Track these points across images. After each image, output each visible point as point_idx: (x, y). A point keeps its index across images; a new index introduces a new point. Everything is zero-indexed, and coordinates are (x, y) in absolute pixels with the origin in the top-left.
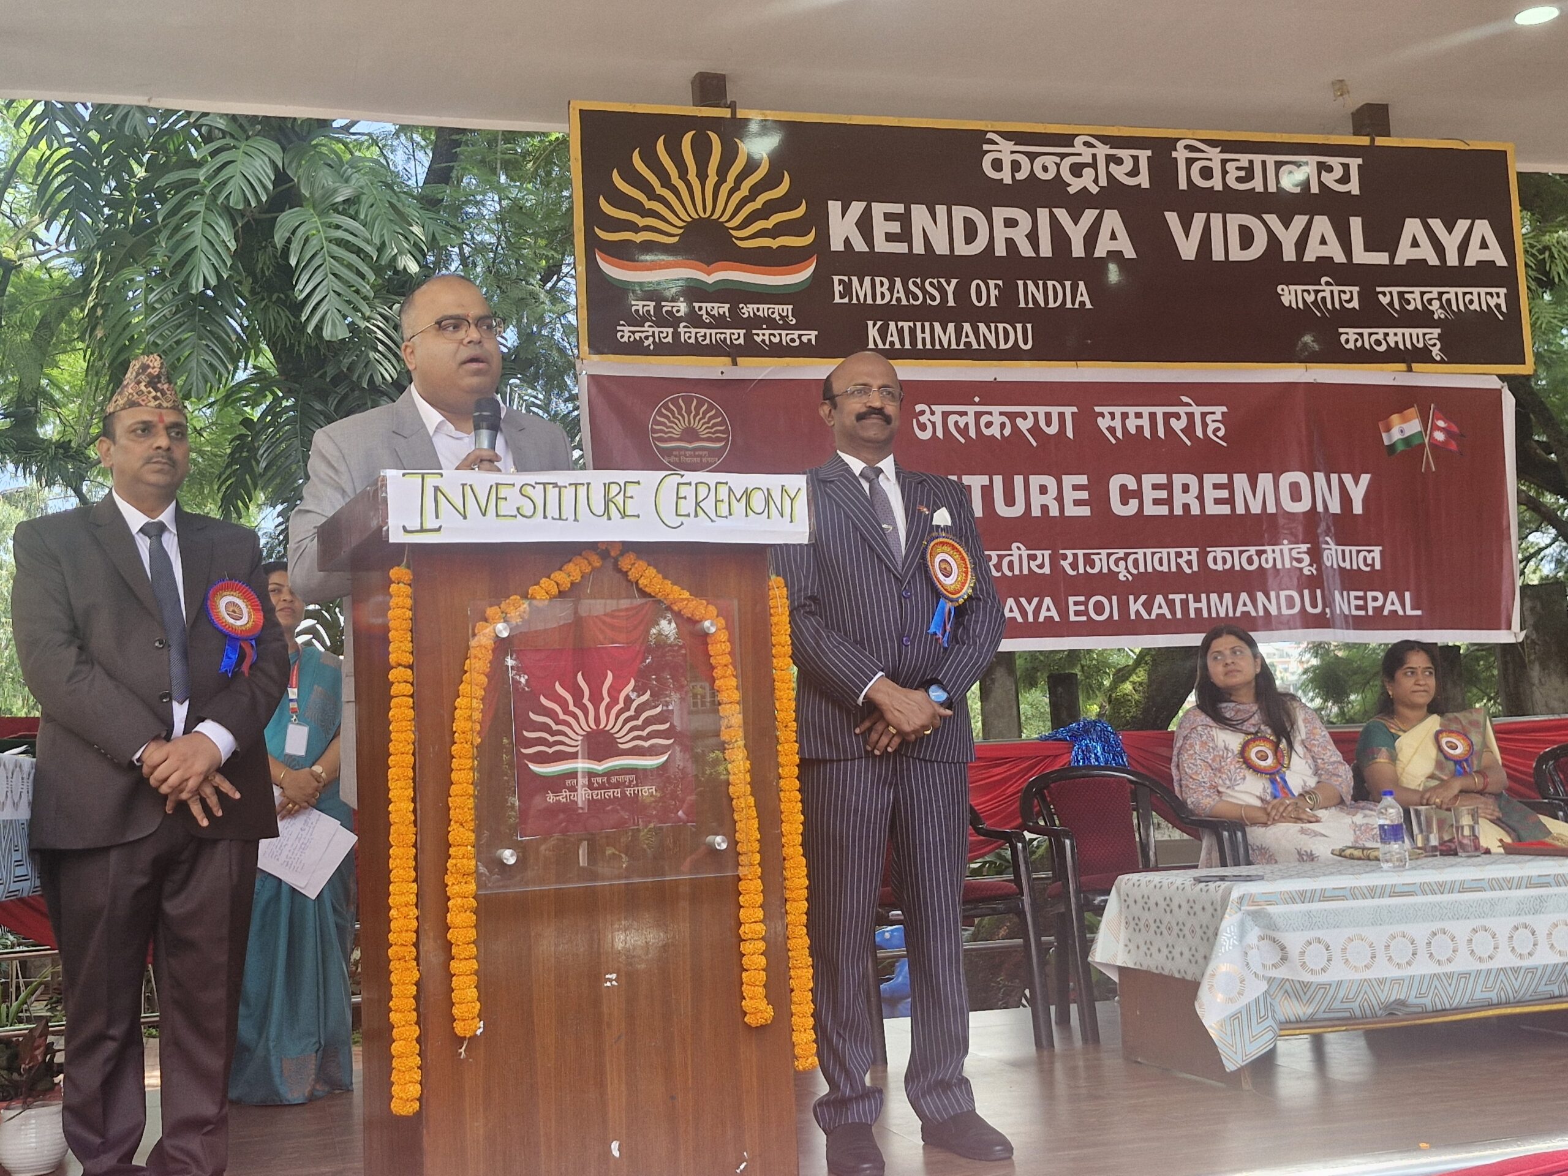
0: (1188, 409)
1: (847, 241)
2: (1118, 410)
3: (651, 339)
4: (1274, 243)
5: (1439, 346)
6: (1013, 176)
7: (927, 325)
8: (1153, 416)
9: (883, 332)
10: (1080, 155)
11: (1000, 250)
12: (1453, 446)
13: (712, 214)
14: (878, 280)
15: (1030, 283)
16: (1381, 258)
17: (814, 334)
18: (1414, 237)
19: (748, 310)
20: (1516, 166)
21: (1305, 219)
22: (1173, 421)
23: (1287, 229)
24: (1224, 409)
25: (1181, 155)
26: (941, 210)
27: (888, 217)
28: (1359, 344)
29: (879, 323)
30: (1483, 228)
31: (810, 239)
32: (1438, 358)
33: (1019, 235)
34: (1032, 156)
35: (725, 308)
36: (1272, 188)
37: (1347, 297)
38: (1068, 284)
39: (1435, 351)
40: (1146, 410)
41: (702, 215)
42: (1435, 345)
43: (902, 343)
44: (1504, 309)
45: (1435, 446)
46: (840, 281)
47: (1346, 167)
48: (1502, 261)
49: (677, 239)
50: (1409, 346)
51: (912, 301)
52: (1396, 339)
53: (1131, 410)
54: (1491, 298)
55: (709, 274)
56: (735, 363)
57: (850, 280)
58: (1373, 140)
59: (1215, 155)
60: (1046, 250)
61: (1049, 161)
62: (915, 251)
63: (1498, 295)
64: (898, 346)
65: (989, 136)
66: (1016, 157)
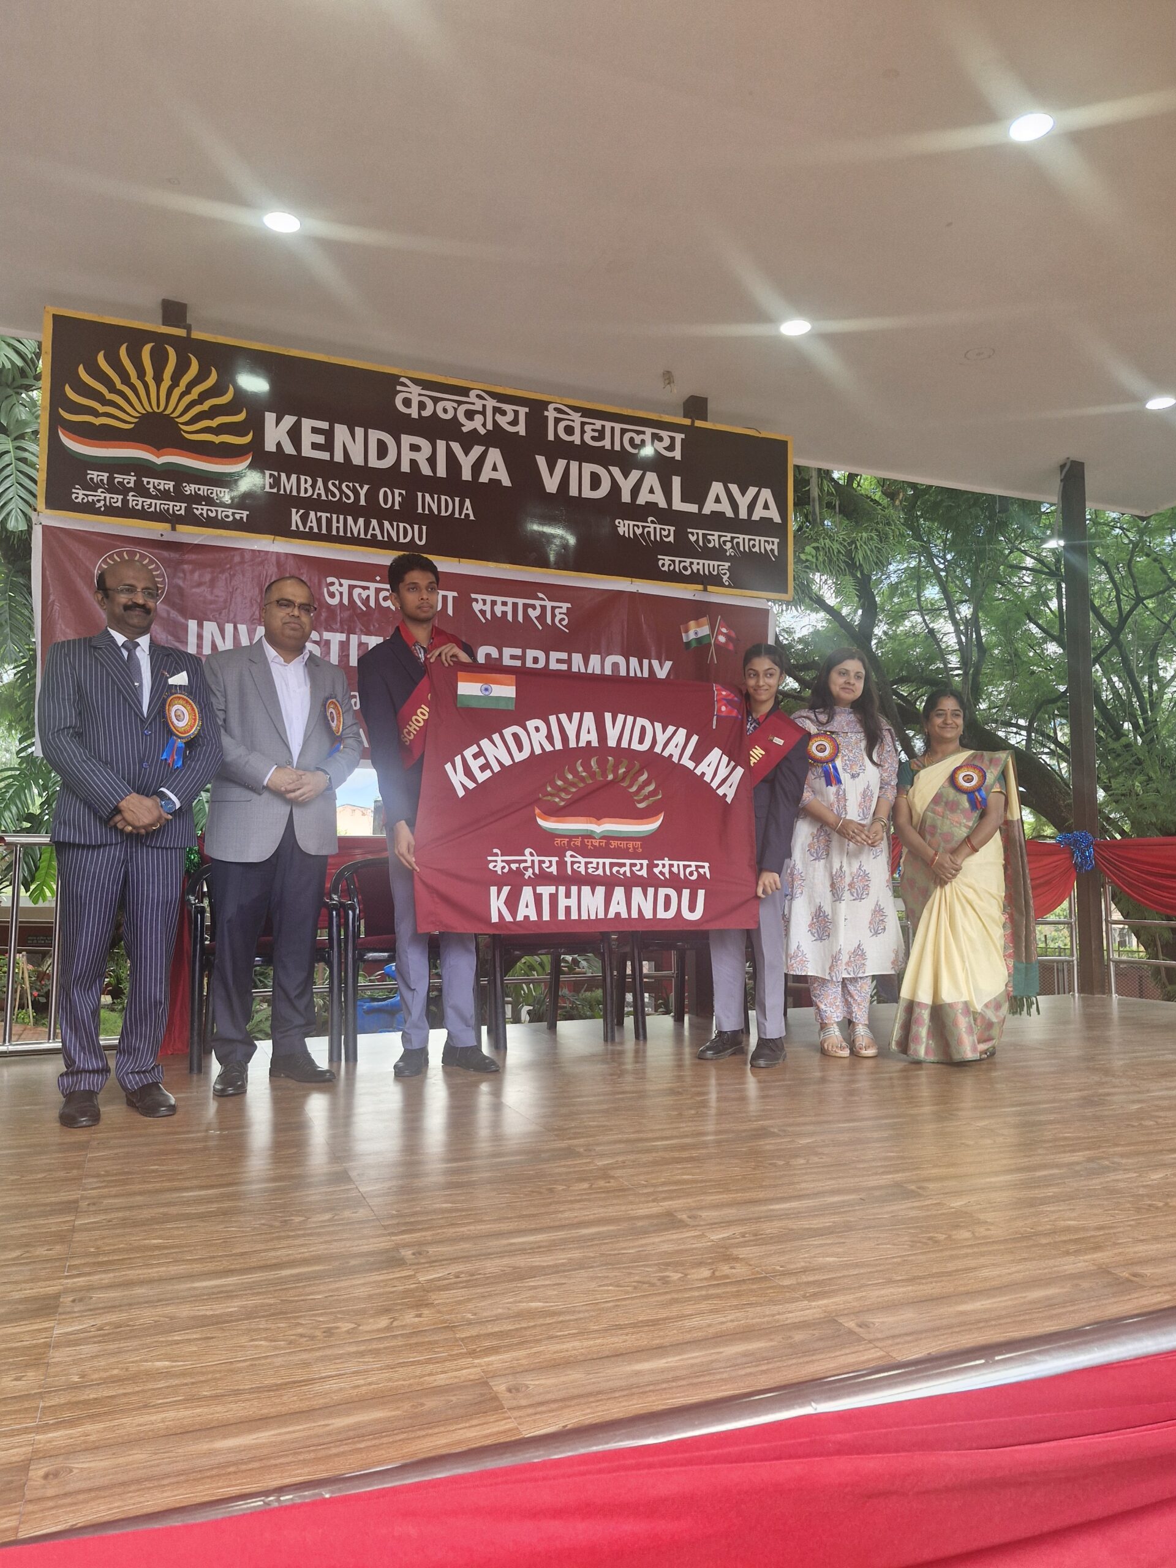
0: (543, 603)
1: (279, 445)
2: (489, 598)
3: (102, 503)
4: (615, 487)
5: (728, 575)
6: (419, 413)
7: (341, 517)
8: (515, 605)
9: (304, 518)
10: (474, 404)
11: (405, 467)
12: (731, 647)
13: (165, 409)
14: (303, 478)
15: (427, 496)
16: (693, 508)
17: (245, 514)
18: (718, 495)
19: (190, 489)
20: (793, 458)
21: (640, 473)
22: (530, 611)
23: (626, 478)
24: (569, 605)
25: (551, 414)
26: (359, 431)
27: (315, 430)
28: (672, 568)
29: (302, 511)
30: (766, 494)
31: (247, 439)
32: (727, 584)
33: (422, 458)
34: (436, 400)
35: (170, 485)
36: (617, 447)
37: (665, 533)
38: (457, 499)
39: (725, 578)
40: (510, 601)
41: (156, 410)
42: (725, 574)
43: (320, 528)
44: (776, 553)
45: (718, 646)
47: (672, 439)
48: (777, 519)
49: (133, 426)
50: (707, 572)
51: (330, 497)
52: (698, 567)
53: (499, 599)
54: (771, 545)
55: (158, 457)
56: (174, 529)
57: (279, 476)
58: (693, 422)
59: (577, 417)
60: (442, 472)
61: (449, 406)
62: (336, 460)
63: (773, 542)
64: (316, 530)
65: (402, 380)
66: (422, 398)
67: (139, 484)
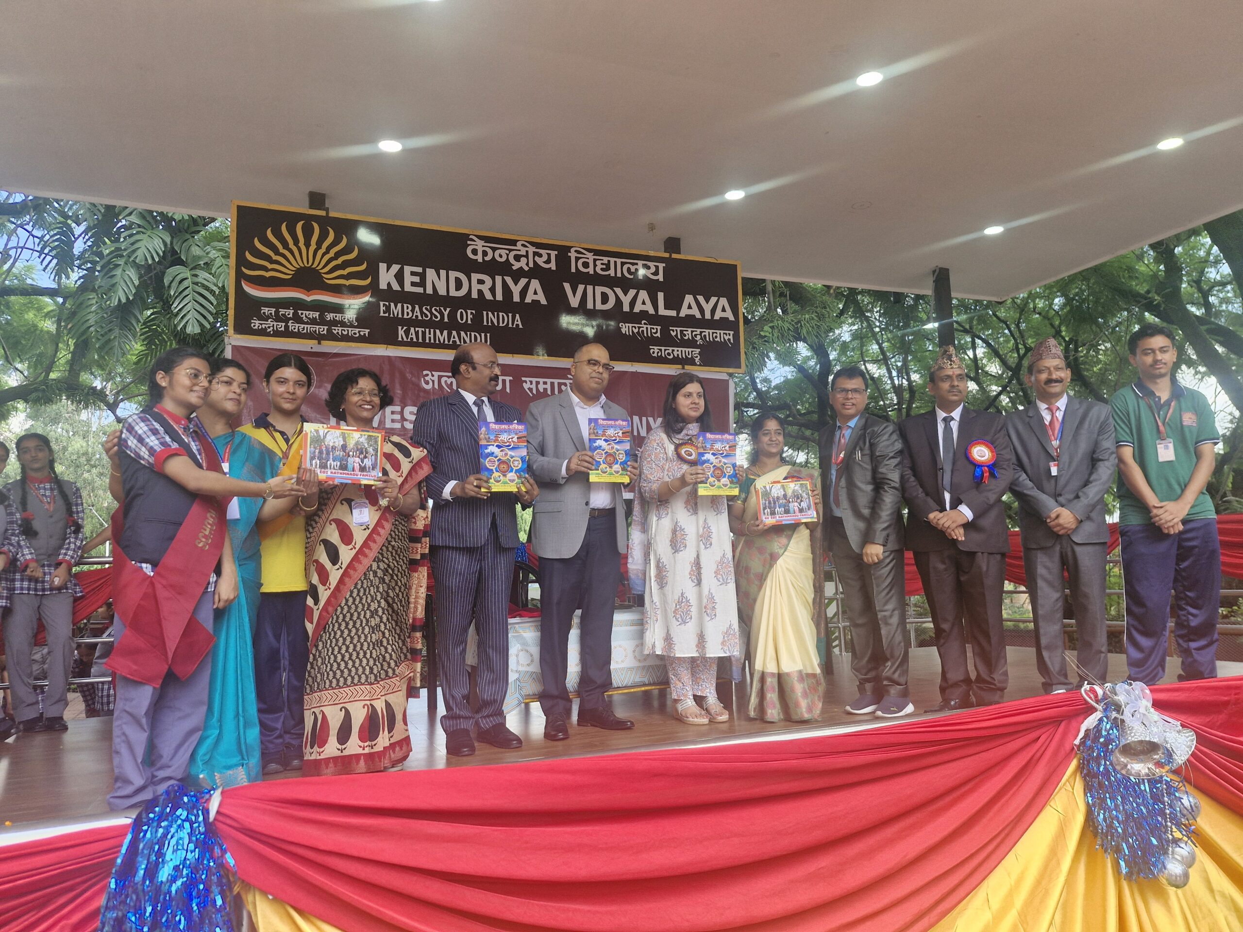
1: (389, 284)
2: (534, 380)
3: (271, 328)
4: (619, 302)
5: (699, 357)
6: (483, 259)
7: (432, 330)
8: (552, 384)
9: (407, 333)
10: (520, 250)
11: (475, 295)
13: (312, 264)
14: (405, 305)
16: (673, 313)
17: (367, 331)
18: (690, 303)
19: (330, 316)
20: (741, 274)
21: (635, 291)
23: (626, 295)
25: (573, 255)
26: (443, 273)
27: (413, 274)
28: (659, 354)
29: (405, 328)
30: (723, 301)
31: (368, 281)
32: (698, 363)
33: (486, 289)
35: (317, 315)
36: (619, 275)
37: (654, 331)
38: (510, 315)
39: (697, 360)
41: (306, 265)
42: (697, 357)
44: (732, 342)
46: (384, 305)
47: (657, 267)
48: (732, 318)
49: (291, 276)
50: (684, 357)
51: (424, 318)
52: (678, 353)
53: (541, 380)
55: (308, 296)
56: (319, 343)
57: (390, 305)
58: (671, 255)
59: (590, 257)
60: (499, 297)
61: (503, 252)
62: (427, 292)
63: (729, 334)
65: (471, 237)
66: (485, 248)
67: (295, 314)
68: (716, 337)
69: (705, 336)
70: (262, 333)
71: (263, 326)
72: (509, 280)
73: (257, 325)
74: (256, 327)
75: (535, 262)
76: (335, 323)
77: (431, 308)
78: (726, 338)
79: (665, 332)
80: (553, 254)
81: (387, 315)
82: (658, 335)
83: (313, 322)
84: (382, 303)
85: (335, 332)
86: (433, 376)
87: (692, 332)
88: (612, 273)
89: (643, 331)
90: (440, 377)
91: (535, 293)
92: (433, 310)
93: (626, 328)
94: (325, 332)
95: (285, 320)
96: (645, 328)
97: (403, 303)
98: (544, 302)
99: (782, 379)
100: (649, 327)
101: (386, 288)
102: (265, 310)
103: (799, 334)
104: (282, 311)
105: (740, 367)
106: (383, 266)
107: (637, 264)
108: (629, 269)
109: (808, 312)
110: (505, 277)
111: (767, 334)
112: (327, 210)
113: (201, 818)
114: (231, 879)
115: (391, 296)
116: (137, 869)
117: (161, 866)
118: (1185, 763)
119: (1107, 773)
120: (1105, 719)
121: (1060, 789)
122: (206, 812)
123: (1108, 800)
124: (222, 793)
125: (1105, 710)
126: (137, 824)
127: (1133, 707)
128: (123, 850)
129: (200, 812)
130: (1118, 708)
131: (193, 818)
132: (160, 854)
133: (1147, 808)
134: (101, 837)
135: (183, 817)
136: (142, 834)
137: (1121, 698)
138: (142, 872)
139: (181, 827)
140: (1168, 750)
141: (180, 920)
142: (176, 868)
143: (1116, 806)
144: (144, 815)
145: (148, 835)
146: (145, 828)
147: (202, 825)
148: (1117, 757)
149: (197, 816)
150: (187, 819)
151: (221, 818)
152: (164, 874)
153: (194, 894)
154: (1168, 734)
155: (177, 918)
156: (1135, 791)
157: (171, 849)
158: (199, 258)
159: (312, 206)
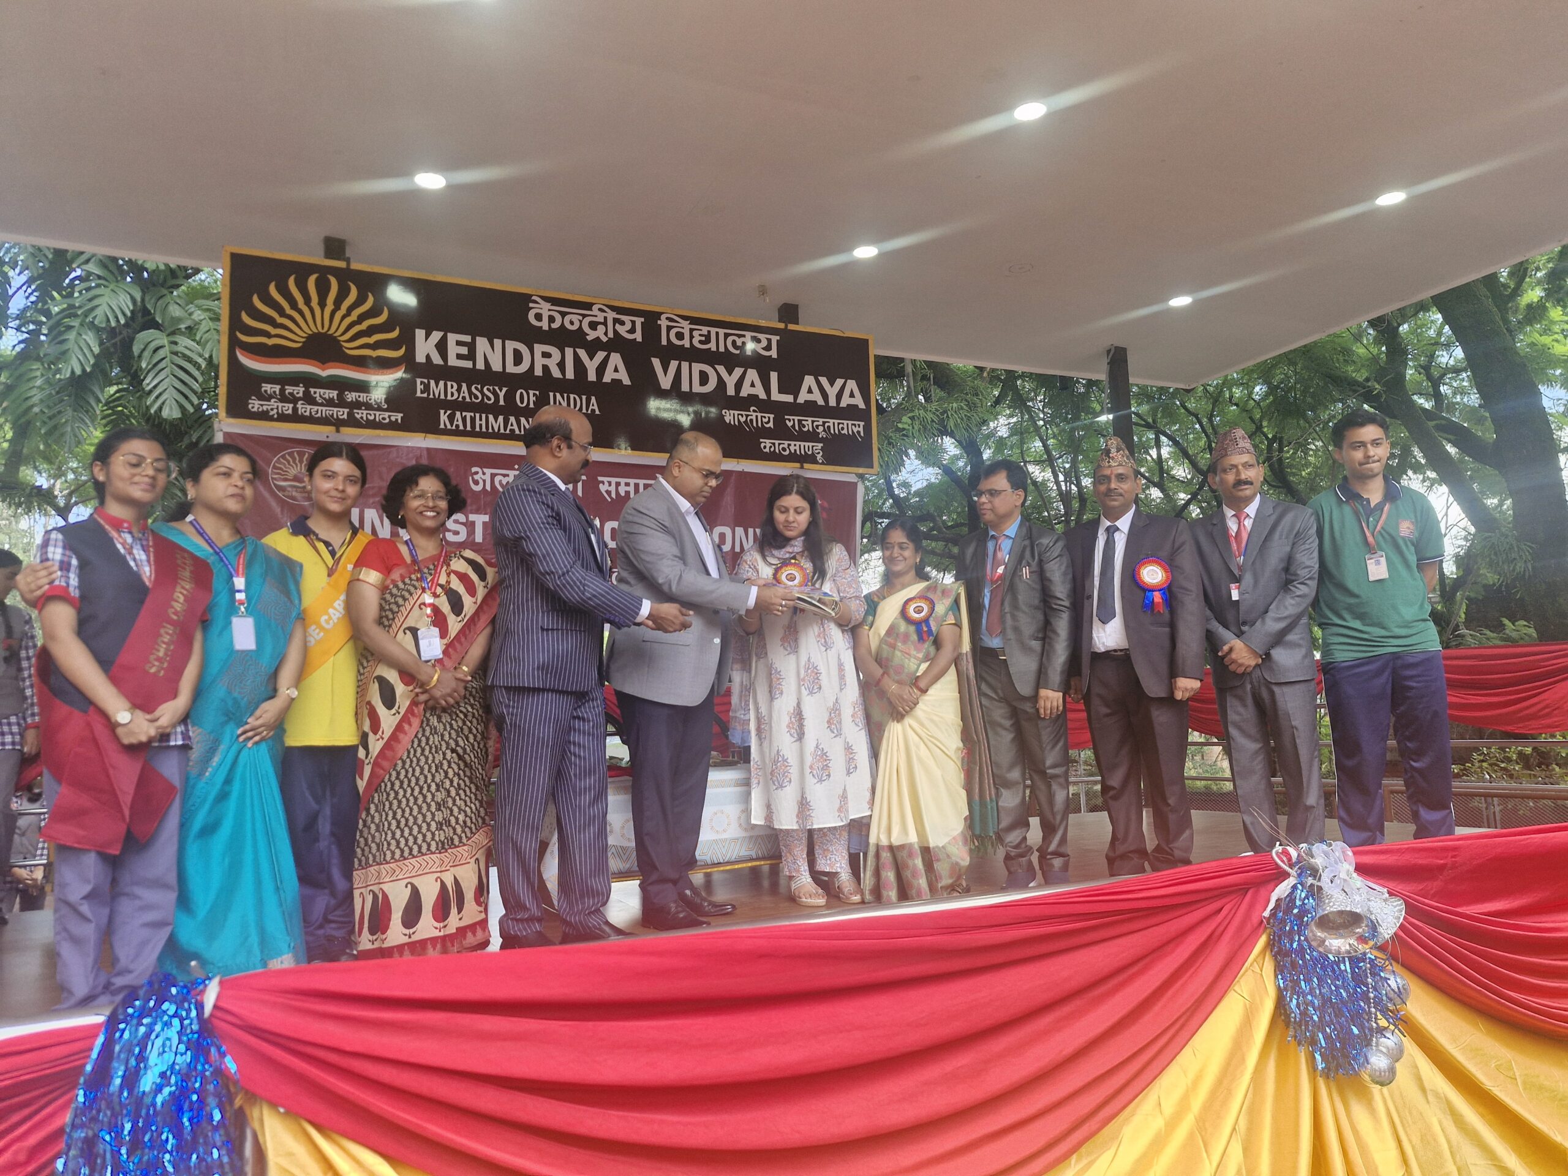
1: (428, 357)
3: (275, 411)
4: (721, 383)
5: (821, 454)
6: (549, 326)
7: (484, 416)
9: (451, 418)
10: (596, 316)
11: (538, 372)
13: (329, 329)
14: (449, 384)
15: (558, 395)
16: (789, 398)
17: (399, 416)
18: (810, 387)
19: (351, 396)
20: (874, 351)
23: (730, 375)
25: (663, 323)
26: (498, 342)
27: (459, 343)
28: (772, 450)
29: (449, 412)
30: (852, 385)
31: (401, 352)
32: (820, 461)
33: (552, 363)
34: (563, 314)
35: (334, 394)
36: (722, 349)
37: (766, 420)
38: (584, 397)
39: (819, 457)
40: (632, 481)
41: (321, 330)
42: (819, 453)
43: (465, 425)
44: (862, 435)
46: (422, 383)
47: (769, 341)
48: (862, 406)
49: (300, 344)
50: (803, 453)
51: (473, 399)
52: (795, 448)
53: (623, 481)
54: (857, 427)
55: (323, 370)
56: (338, 431)
57: (429, 382)
58: (787, 326)
59: (686, 326)
60: (570, 374)
61: (575, 318)
62: (478, 367)
63: (859, 425)
64: (461, 428)
65: (533, 298)
66: (552, 313)
67: (307, 394)
68: (843, 429)
69: (829, 427)
70: (264, 416)
71: (265, 408)
72: (582, 353)
73: (256, 406)
74: (255, 409)
75: (615, 331)
76: (358, 405)
77: (482, 388)
78: (855, 430)
79: (779, 422)
80: (639, 321)
81: (425, 395)
82: (771, 425)
83: (330, 403)
84: (419, 381)
85: (358, 416)
86: (484, 474)
87: (813, 422)
88: (712, 346)
89: (751, 420)
90: (493, 476)
91: (616, 370)
92: (485, 389)
93: (730, 416)
94: (345, 416)
95: (294, 400)
96: (754, 416)
97: (446, 380)
98: (627, 381)
99: (925, 484)
100: (759, 415)
101: (423, 360)
102: (267, 388)
103: (945, 427)
104: (289, 389)
105: (872, 467)
106: (420, 334)
107: (744, 336)
108: (734, 342)
109: (956, 400)
110: (578, 350)
111: (906, 426)
112: (348, 261)
113: (194, 1013)
114: (232, 1089)
115: (430, 371)
116: (112, 1078)
117: (142, 1072)
118: (1392, 938)
119: (1301, 951)
120: (1299, 886)
121: (1246, 971)
122: (200, 1007)
123: (1303, 983)
124: (221, 983)
125: (1299, 875)
126: (112, 1024)
127: (1332, 871)
128: (94, 1055)
129: (192, 1007)
130: (1315, 873)
131: (184, 1014)
132: (142, 1058)
133: (1347, 992)
134: (62, 1039)
135: (171, 1012)
136: (118, 1035)
137: (1319, 861)
138: (118, 1081)
139: (168, 1024)
140: (1372, 921)
141: (167, 1139)
142: (163, 1075)
143: (1312, 990)
144: (120, 1011)
145: (126, 1035)
146: (122, 1026)
147: (195, 1021)
148: (1312, 931)
149: (189, 1011)
150: (175, 1015)
151: (219, 1014)
152: (147, 1082)
153: (186, 1107)
154: (1372, 904)
155: (164, 1137)
156: (1333, 971)
157: (155, 1052)
158: (179, 320)
159: (329, 254)
